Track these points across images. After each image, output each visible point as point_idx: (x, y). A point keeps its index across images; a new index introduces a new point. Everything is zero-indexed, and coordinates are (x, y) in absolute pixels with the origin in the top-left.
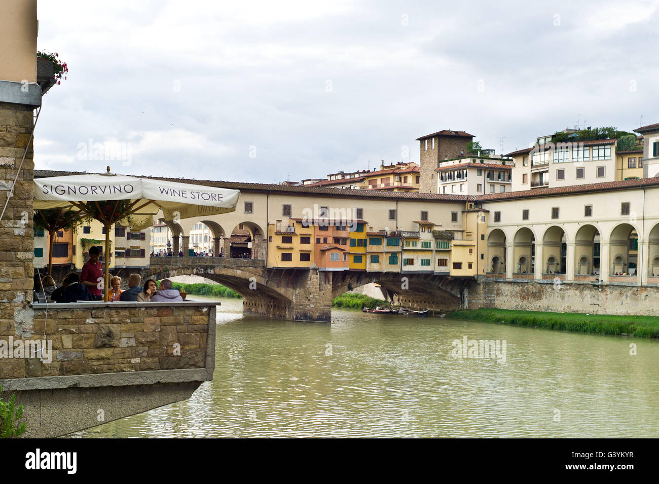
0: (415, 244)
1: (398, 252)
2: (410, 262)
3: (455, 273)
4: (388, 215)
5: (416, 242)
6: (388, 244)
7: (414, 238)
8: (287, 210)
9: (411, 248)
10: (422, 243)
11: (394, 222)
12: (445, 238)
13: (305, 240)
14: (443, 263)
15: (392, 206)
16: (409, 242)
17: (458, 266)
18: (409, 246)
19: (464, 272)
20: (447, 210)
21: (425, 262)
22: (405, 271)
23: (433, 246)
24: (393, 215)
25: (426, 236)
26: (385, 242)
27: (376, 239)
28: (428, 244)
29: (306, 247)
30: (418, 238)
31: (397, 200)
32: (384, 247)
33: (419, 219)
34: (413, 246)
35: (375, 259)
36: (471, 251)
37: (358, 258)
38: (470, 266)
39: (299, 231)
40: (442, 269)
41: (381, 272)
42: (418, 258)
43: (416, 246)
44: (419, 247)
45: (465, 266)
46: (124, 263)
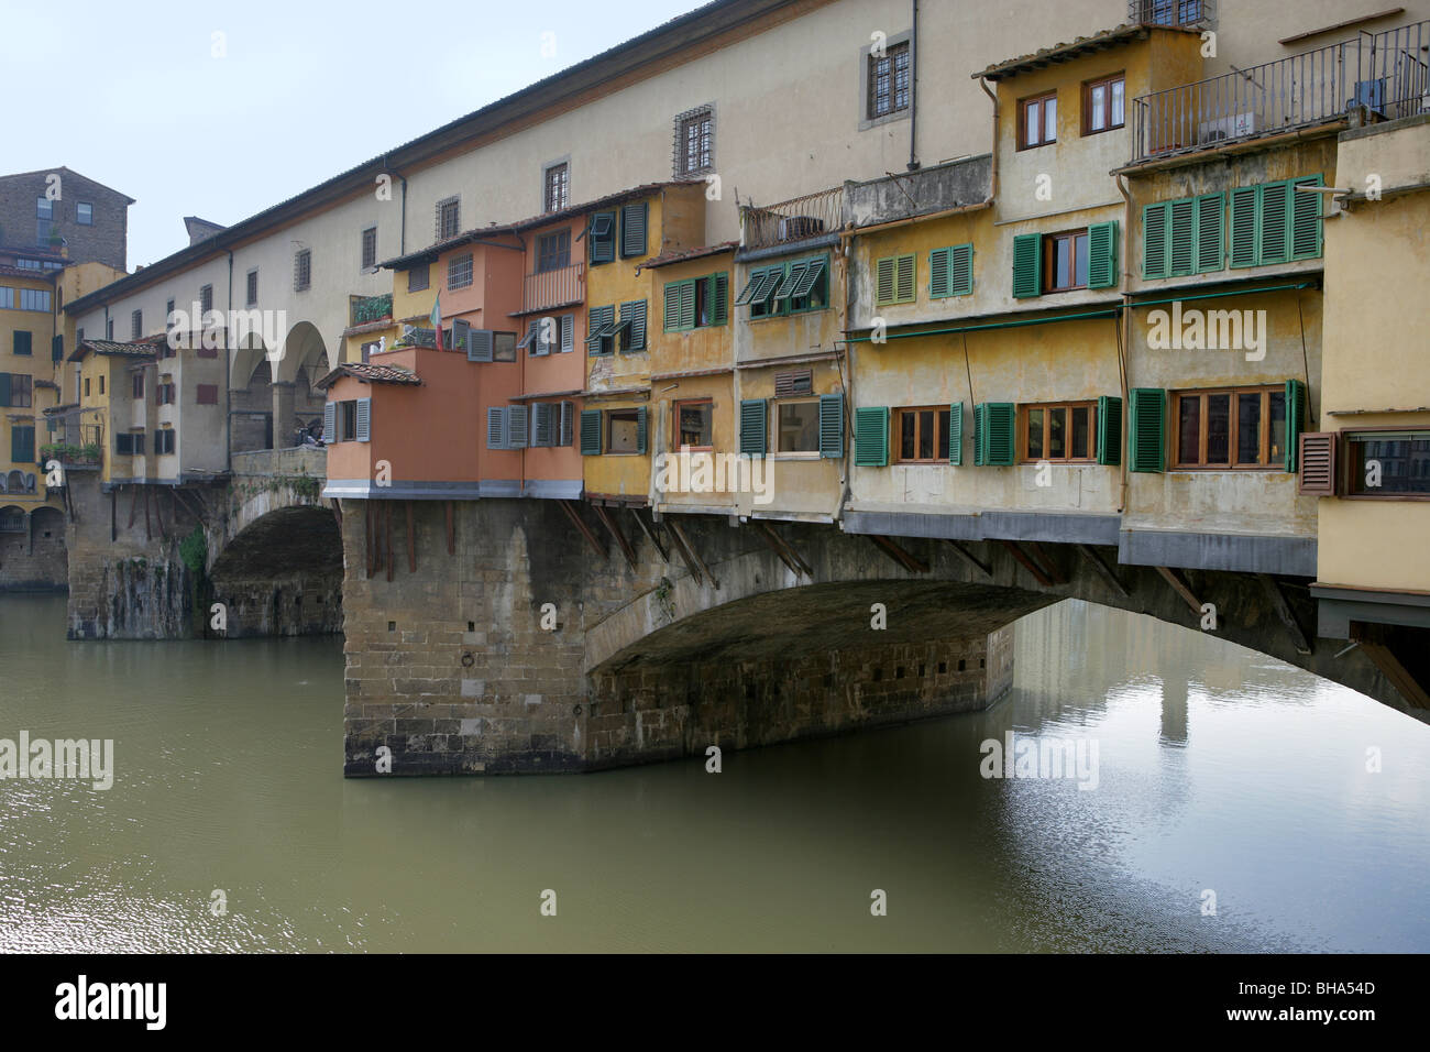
0: (956, 274)
1: (825, 361)
4: (852, 93)
5: (963, 257)
9: (927, 309)
10: (1022, 245)
15: (884, 13)
16: (906, 265)
18: (907, 292)
22: (867, 517)
26: (739, 294)
30: (986, 212)
32: (735, 333)
34: (938, 288)
39: (403, 306)
41: (721, 521)
43: (963, 284)
44: (995, 294)
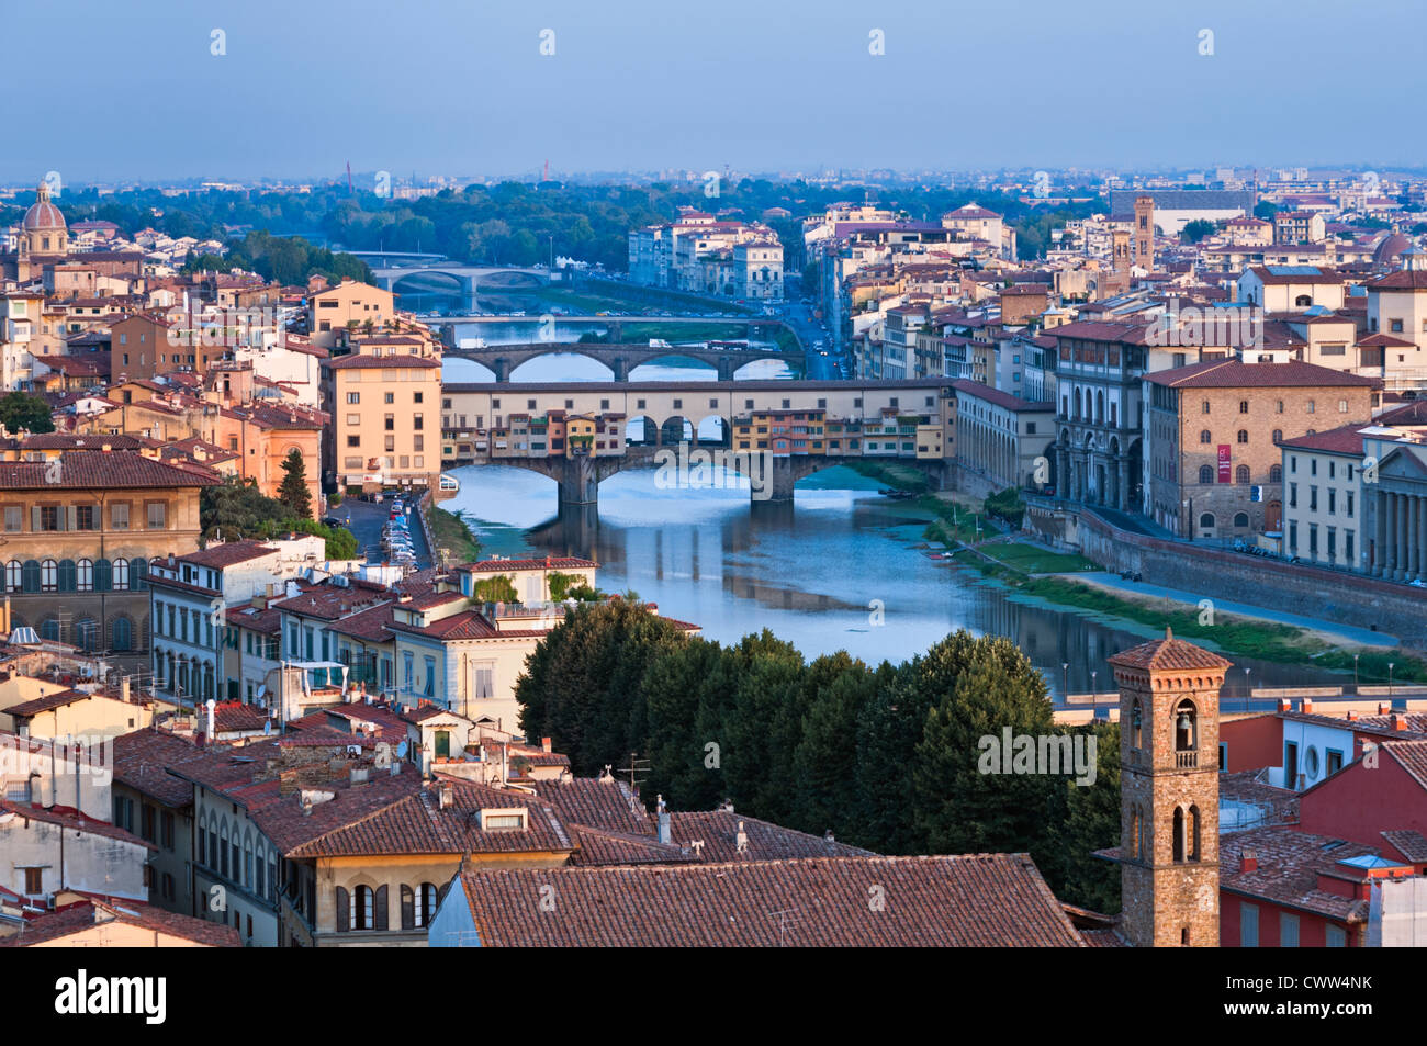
1: (860, 438)
2: (873, 446)
3: (920, 455)
4: (853, 404)
5: (878, 429)
6: (848, 431)
7: (876, 423)
8: (750, 404)
9: (874, 434)
10: (886, 429)
11: (859, 410)
12: (910, 424)
13: (762, 430)
14: (909, 446)
15: (858, 395)
16: (871, 429)
17: (924, 449)
18: (871, 432)
19: (931, 454)
20: (921, 396)
21: (889, 446)
22: (868, 455)
23: (897, 432)
24: (858, 403)
25: (890, 422)
26: (844, 429)
27: (835, 425)
28: (893, 429)
29: (763, 436)
30: (881, 425)
31: (863, 389)
32: (843, 433)
33: (887, 405)
34: (875, 432)
35: (835, 444)
36: (939, 435)
37: (818, 444)
38: (938, 449)
39: (756, 421)
40: (909, 452)
41: (842, 456)
42: (881, 443)
44: (882, 432)
45: (932, 449)
46: (601, 452)
